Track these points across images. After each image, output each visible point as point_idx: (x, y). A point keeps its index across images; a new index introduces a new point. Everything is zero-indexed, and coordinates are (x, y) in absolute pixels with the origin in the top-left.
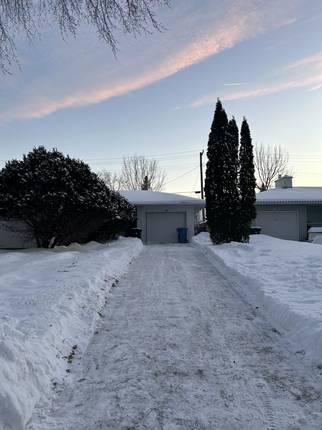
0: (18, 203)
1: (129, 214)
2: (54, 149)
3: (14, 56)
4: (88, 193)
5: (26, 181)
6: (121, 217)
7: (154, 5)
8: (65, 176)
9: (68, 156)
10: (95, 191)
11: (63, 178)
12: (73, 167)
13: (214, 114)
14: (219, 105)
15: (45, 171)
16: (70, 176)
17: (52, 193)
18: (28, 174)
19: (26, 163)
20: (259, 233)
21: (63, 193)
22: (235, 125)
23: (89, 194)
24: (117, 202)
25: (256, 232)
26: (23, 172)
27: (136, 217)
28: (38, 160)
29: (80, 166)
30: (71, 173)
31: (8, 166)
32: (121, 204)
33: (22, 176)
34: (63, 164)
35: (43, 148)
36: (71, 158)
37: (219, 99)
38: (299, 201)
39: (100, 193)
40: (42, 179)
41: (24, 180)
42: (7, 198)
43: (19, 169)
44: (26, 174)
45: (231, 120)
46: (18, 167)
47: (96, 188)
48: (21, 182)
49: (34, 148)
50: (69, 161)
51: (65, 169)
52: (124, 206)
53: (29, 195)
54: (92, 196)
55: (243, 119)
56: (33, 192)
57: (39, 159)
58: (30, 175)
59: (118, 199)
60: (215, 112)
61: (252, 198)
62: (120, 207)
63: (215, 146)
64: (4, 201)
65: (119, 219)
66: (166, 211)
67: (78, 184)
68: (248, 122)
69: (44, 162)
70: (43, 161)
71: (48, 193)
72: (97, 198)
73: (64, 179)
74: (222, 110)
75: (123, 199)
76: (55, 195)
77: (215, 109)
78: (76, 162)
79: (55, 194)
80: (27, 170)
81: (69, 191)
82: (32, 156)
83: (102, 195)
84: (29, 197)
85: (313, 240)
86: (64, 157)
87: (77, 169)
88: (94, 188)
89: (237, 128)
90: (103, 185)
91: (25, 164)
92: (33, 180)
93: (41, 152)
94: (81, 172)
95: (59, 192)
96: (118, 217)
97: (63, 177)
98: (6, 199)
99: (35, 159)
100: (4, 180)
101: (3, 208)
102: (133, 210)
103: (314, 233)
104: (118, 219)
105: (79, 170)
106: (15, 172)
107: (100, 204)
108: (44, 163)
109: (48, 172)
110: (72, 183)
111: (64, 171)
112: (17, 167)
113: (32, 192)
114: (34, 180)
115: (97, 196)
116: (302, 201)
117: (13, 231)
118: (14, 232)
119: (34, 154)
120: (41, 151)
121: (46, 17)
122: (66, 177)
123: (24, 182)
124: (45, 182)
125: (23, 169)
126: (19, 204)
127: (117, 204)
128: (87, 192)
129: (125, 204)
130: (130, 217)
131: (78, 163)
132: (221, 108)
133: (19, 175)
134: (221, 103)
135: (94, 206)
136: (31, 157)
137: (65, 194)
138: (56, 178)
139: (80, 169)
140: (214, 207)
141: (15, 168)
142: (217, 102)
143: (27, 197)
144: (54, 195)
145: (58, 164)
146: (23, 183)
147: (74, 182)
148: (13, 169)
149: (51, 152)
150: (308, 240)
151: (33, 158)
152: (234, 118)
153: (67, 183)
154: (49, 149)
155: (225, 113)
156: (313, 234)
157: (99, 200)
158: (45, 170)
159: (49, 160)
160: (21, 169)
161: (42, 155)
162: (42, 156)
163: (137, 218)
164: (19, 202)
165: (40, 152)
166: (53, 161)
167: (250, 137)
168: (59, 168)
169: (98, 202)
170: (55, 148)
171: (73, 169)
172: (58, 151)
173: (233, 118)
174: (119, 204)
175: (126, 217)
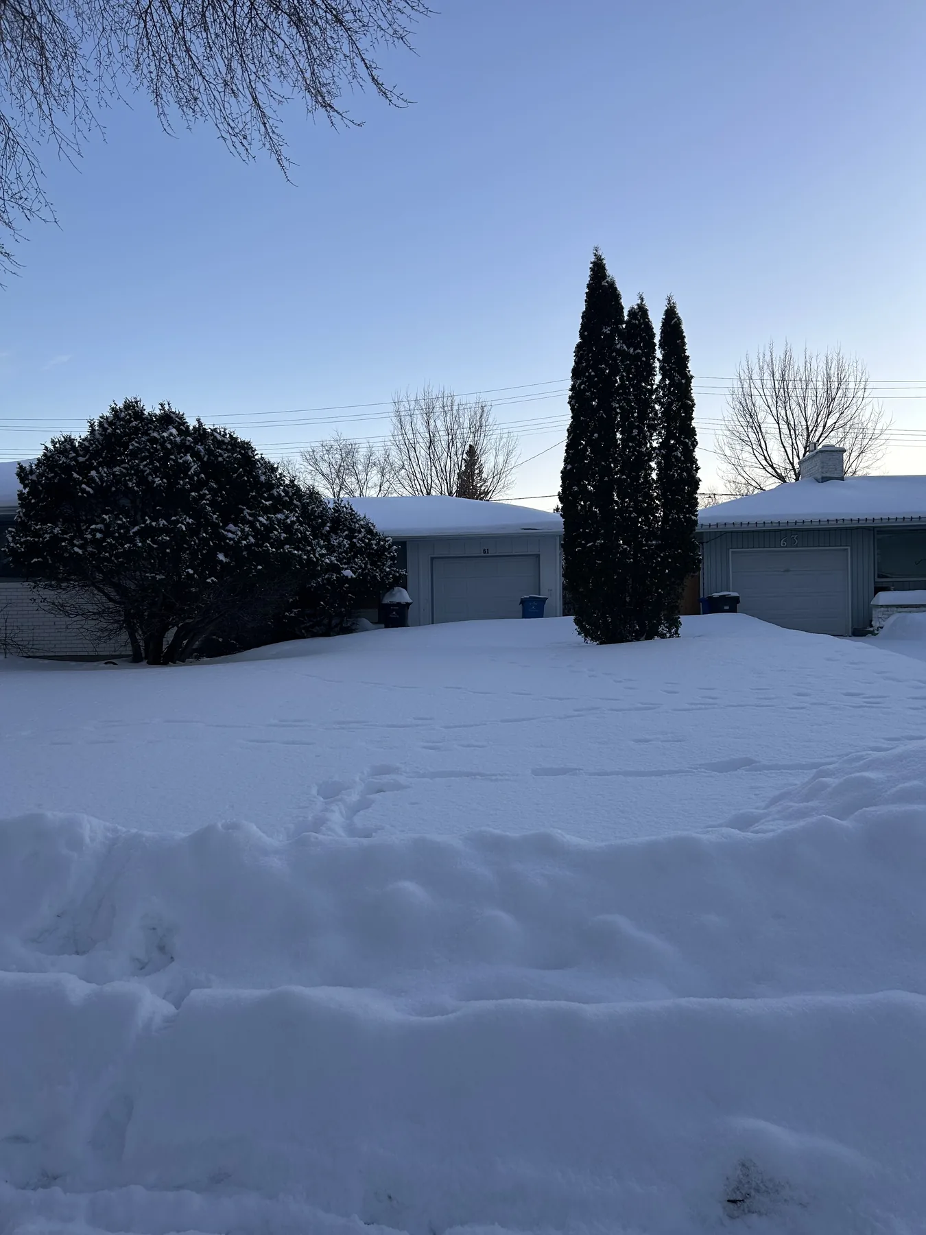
0: (76, 546)
1: (379, 563)
2: (162, 405)
3: (38, 191)
4: (248, 516)
5: (92, 492)
6: (354, 573)
7: (375, 41)
8: (186, 476)
9: (198, 420)
10: (266, 510)
11: (181, 482)
12: (209, 452)
13: (586, 293)
14: (598, 269)
15: (138, 465)
16: (203, 476)
17: (156, 520)
18: (98, 472)
19: (91, 445)
20: (733, 610)
21: (182, 520)
22: (644, 320)
23: (250, 518)
24: (346, 533)
25: (726, 605)
26: (84, 469)
27: (398, 572)
28: (121, 436)
29: (229, 447)
30: (204, 467)
31: (49, 454)
32: (355, 537)
33: (83, 478)
34: (185, 443)
35: (136, 402)
36: (206, 427)
37: (600, 253)
38: (849, 518)
39: (279, 516)
40: (130, 484)
41: (88, 489)
42: (49, 533)
43: (77, 461)
44: (93, 473)
45: (633, 308)
46: (73, 457)
47: (267, 503)
48: (80, 494)
49: (113, 406)
50: (201, 434)
51: (189, 458)
52: (364, 542)
53: (98, 526)
54: (258, 525)
55: (666, 302)
56: (109, 518)
57: (125, 434)
58: (101, 478)
59: (350, 524)
60: (589, 286)
61: (685, 517)
62: (352, 545)
63: (586, 382)
64: (42, 543)
65: (349, 577)
66: (484, 552)
67: (222, 496)
68: (680, 311)
69: (136, 442)
70: (133, 439)
71: (147, 520)
72: (270, 528)
73: (185, 484)
74: (607, 282)
75: (362, 523)
76: (163, 525)
77: (587, 280)
78: (219, 437)
79: (163, 522)
80: (95, 464)
81: (199, 514)
82: (106, 426)
83: (284, 520)
84: (100, 531)
85: (882, 628)
86: (188, 427)
87: (221, 455)
88: (263, 503)
89: (649, 328)
90: (291, 494)
91: (89, 447)
92: (109, 487)
93: (129, 414)
94: (229, 462)
95: (173, 518)
96: (348, 573)
97: (183, 479)
98: (46, 538)
99: (114, 434)
100: (41, 489)
101: (40, 559)
102: (389, 553)
103: (887, 606)
104: (347, 577)
105: (223, 459)
106: (67, 469)
107: (279, 544)
108: (136, 445)
109: (145, 466)
110: (206, 492)
111: (186, 462)
112: (70, 456)
113: (106, 519)
114: (113, 489)
115: (270, 524)
116: (856, 518)
117: (67, 614)
118: (71, 616)
119: (112, 421)
120: (130, 412)
121: (114, 82)
122: (191, 478)
123: (88, 493)
124: (137, 492)
125: (87, 460)
126: (76, 549)
127: (346, 537)
128: (245, 513)
129: (368, 539)
130: (382, 571)
131: (223, 441)
132: (604, 276)
133: (75, 475)
134: (604, 262)
135: (263, 550)
136: (105, 429)
137: (188, 523)
138: (165, 481)
139: (227, 457)
140: (580, 545)
141: (67, 457)
142: (593, 259)
143: (96, 530)
144: (161, 526)
145: (169, 446)
146: (85, 495)
147: (210, 489)
148: (61, 462)
149: (158, 412)
150: (871, 626)
151: (108, 431)
152: (642, 299)
153: (193, 494)
154: (151, 407)
155: (616, 289)
156: (882, 609)
157: (276, 535)
158: (136, 461)
159: (149, 435)
160: (81, 459)
161: (132, 421)
162: (131, 425)
163: (400, 574)
164: (77, 543)
165: (126, 416)
166: (158, 437)
167: (684, 351)
168: (173, 457)
169: (274, 539)
170: (166, 403)
171: (209, 456)
172: (173, 410)
173: (639, 302)
174: (350, 537)
175: (369, 571)
